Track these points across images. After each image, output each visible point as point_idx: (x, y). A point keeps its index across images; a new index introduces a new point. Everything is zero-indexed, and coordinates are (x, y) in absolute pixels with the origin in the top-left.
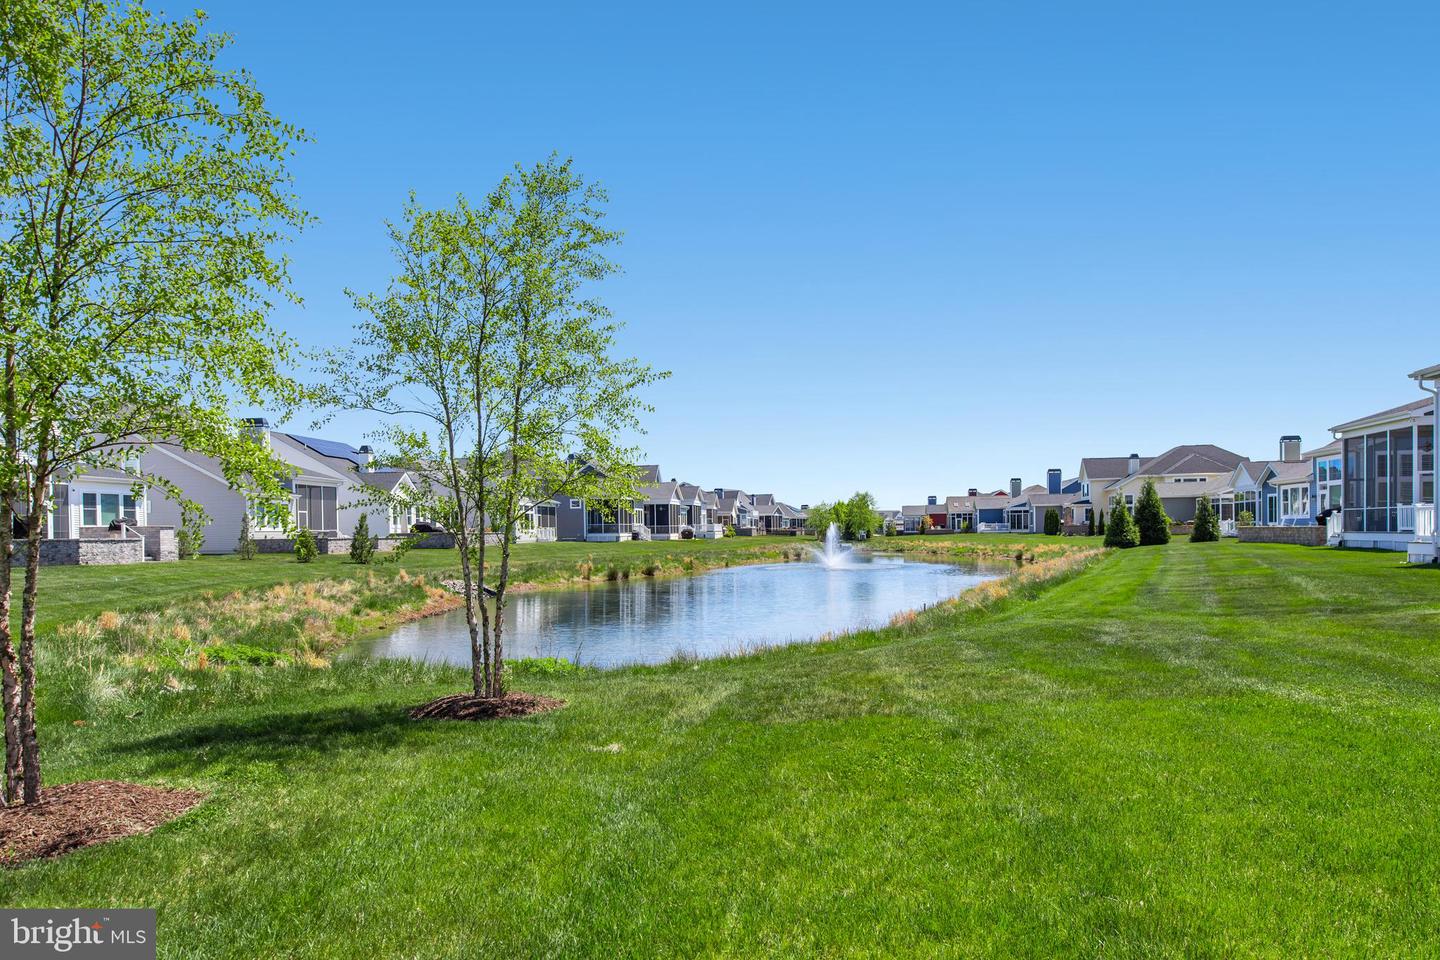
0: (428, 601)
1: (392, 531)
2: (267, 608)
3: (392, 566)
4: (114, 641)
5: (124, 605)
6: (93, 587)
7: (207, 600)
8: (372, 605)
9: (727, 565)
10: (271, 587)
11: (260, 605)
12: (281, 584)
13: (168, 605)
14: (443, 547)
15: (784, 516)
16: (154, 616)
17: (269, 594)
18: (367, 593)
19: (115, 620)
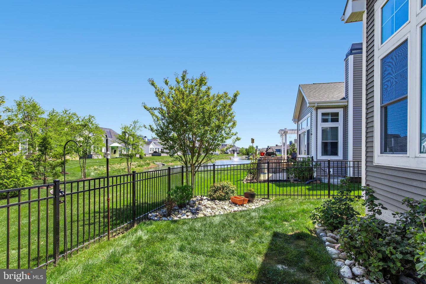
0: (150, 166)
1: (150, 153)
2: (121, 166)
3: (146, 159)
4: (95, 169)
5: (98, 165)
6: (94, 162)
7: (111, 165)
8: (139, 166)
9: (215, 160)
10: (122, 163)
11: (119, 166)
12: (124, 162)
13: (104, 165)
14: (159, 156)
15: (238, 150)
16: (102, 167)
17: (122, 164)
18: (139, 164)
19: (96, 167)
